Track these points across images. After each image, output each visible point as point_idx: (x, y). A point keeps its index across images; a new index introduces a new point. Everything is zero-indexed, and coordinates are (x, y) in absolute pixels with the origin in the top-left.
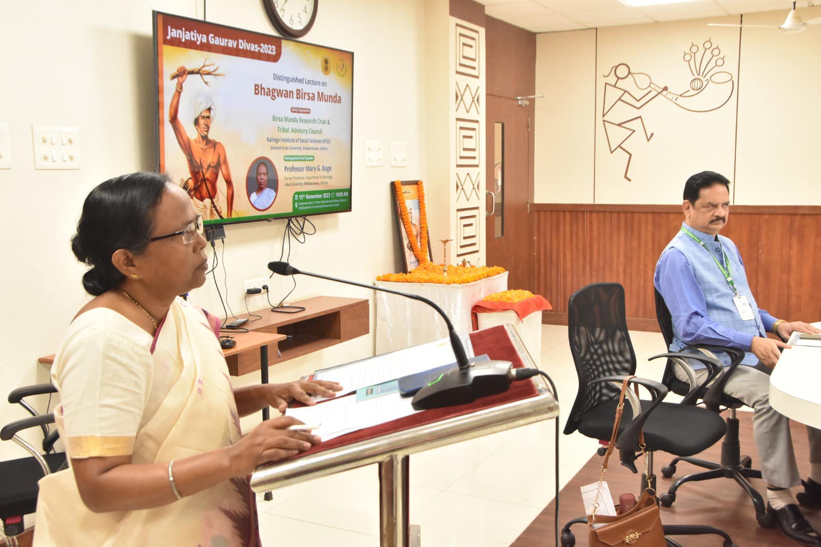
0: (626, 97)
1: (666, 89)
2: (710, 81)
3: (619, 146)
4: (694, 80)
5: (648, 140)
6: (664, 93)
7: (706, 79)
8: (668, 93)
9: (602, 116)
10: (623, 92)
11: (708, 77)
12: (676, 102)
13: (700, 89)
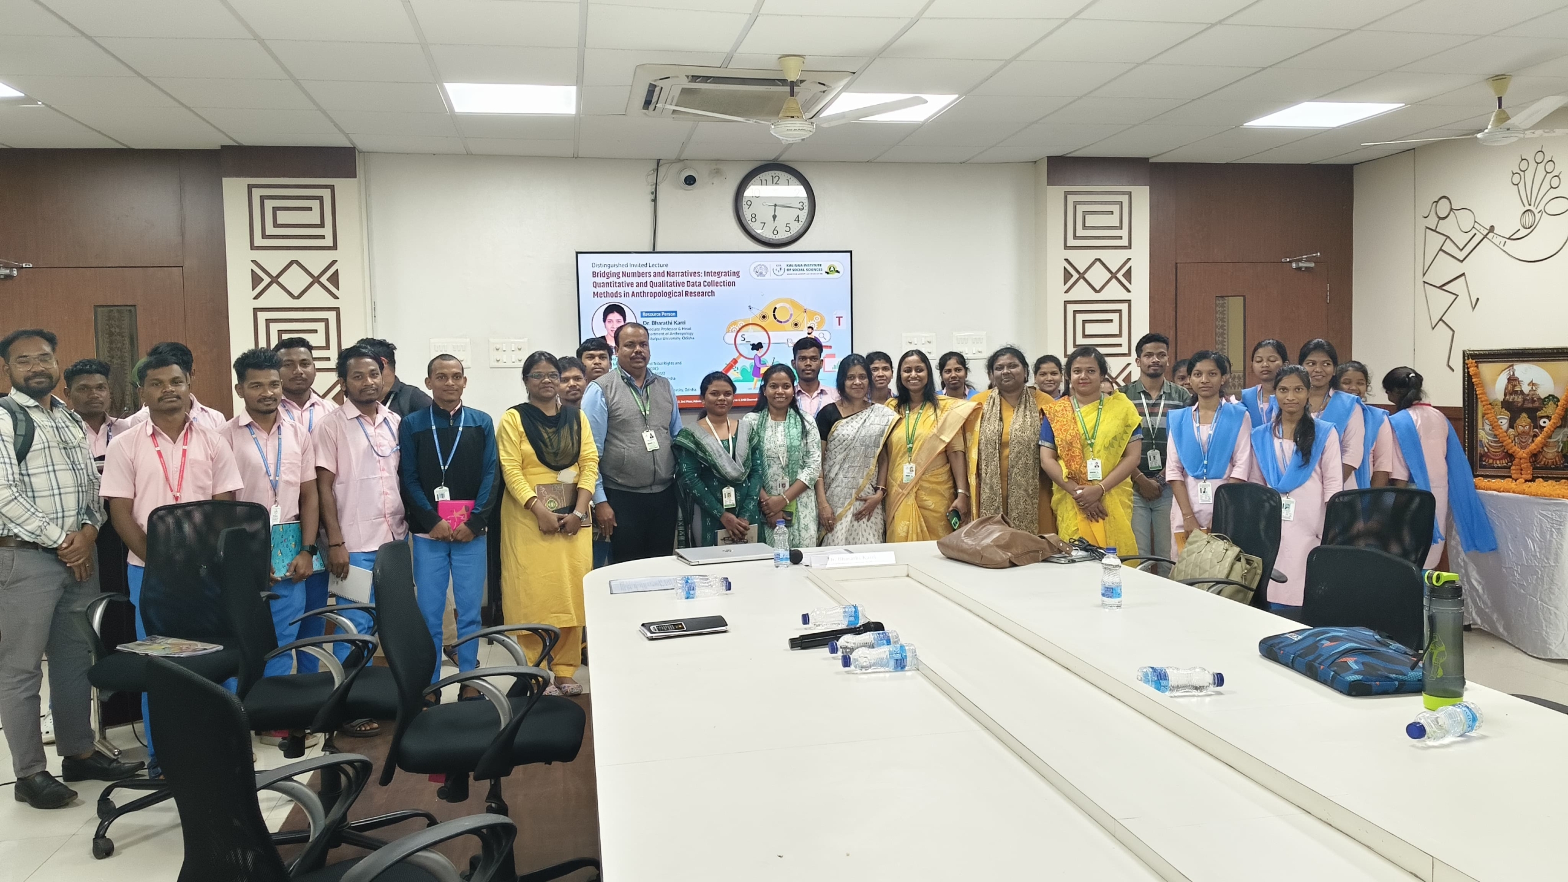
0: (1449, 247)
1: (1492, 229)
2: (1544, 213)
3: (1441, 319)
4: (1524, 213)
5: (1474, 308)
6: (1490, 235)
7: (1539, 210)
8: (1495, 236)
9: (1422, 274)
10: (1445, 238)
11: (1541, 207)
12: (1504, 248)
13: (1531, 227)
